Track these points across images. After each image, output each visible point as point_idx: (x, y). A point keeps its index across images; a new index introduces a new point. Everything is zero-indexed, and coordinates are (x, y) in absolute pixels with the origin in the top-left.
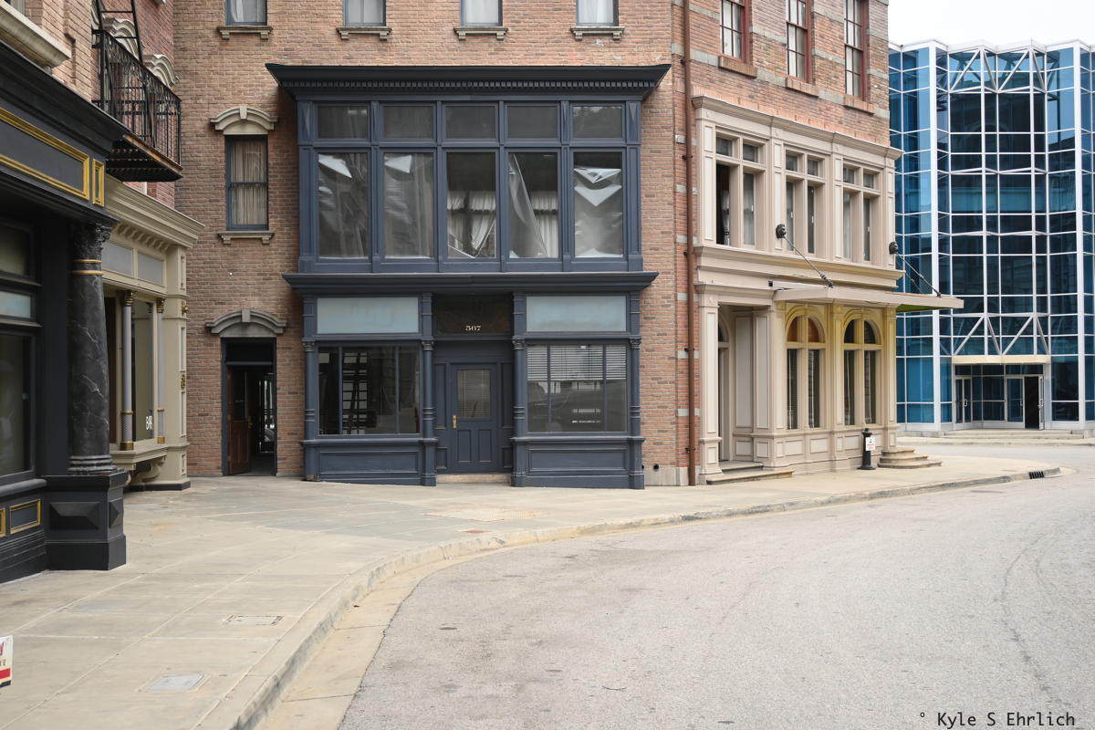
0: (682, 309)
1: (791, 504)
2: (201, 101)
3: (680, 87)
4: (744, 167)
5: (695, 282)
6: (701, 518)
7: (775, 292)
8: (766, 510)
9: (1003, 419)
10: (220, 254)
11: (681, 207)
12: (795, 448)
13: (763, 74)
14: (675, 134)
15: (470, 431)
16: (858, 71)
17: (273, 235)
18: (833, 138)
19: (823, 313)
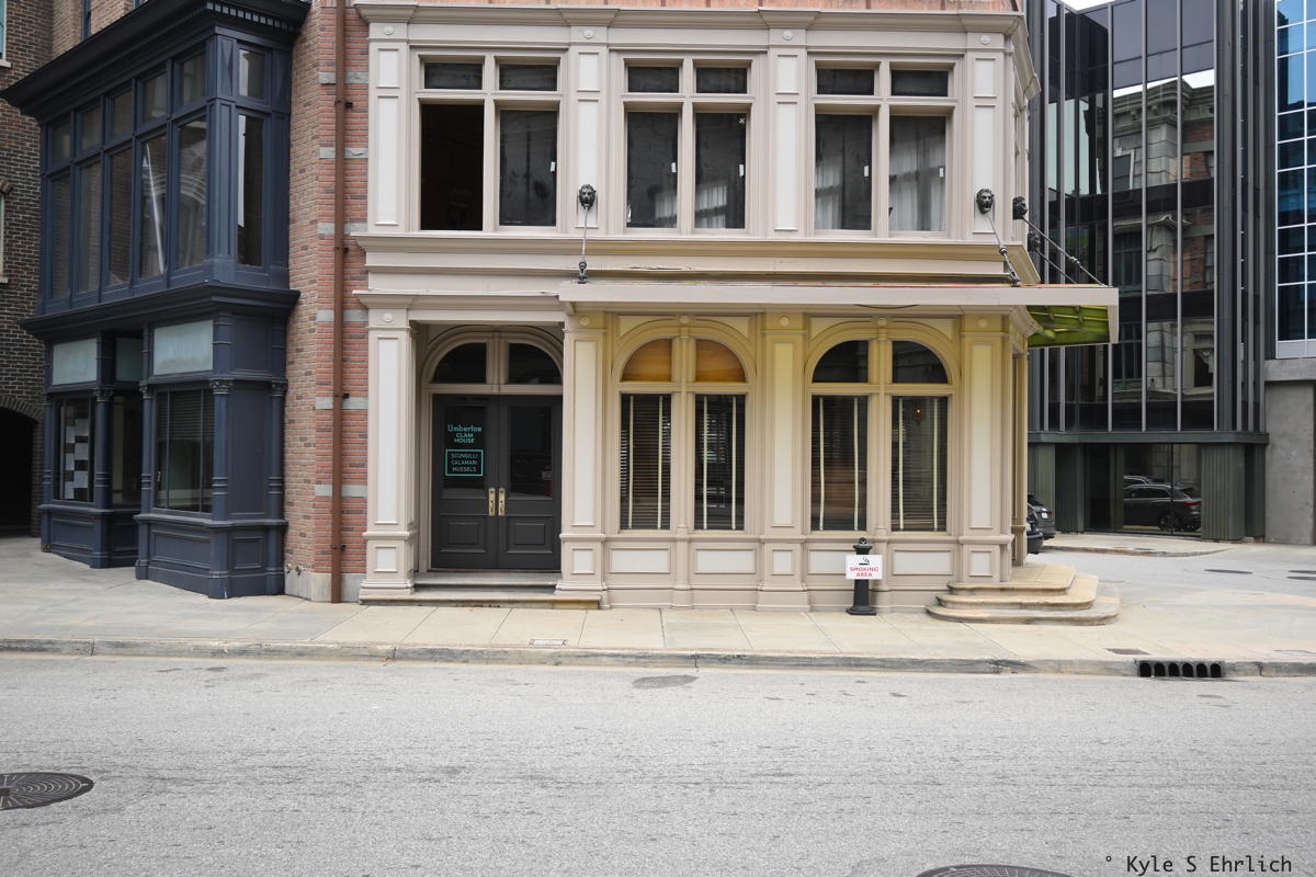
4: (503, 103)
14: (321, 72)
19: (745, 332)
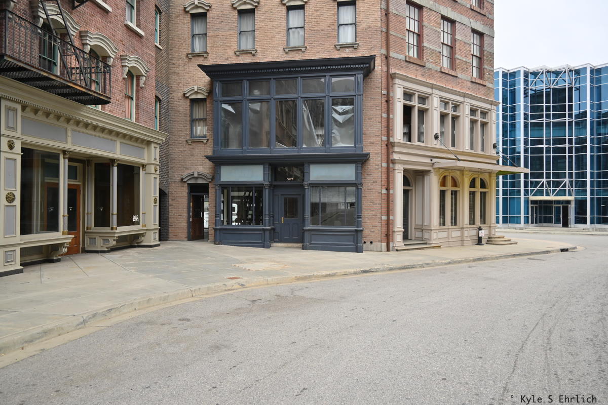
0: (385, 171)
1: (427, 264)
2: (180, 85)
3: (385, 69)
4: (418, 107)
5: (391, 158)
6: (373, 272)
7: (433, 164)
8: (412, 267)
9: (552, 223)
10: (187, 148)
11: (384, 123)
12: (444, 235)
13: (428, 65)
14: (382, 90)
15: (289, 224)
16: (479, 66)
17: (208, 140)
18: (464, 95)
19: (459, 174)
